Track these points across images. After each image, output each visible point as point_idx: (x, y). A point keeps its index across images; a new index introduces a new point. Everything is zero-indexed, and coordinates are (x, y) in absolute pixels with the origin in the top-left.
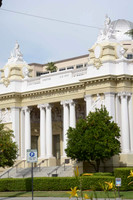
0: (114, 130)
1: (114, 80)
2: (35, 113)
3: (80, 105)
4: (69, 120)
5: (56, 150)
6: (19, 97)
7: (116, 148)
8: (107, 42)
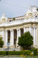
0: (32, 38)
1: (32, 23)
2: (9, 32)
3: (22, 30)
4: (19, 35)
5: (15, 43)
6: (5, 27)
7: (32, 43)
8: (30, 12)
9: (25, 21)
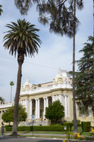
0: (62, 108)
1: (62, 90)
2: (34, 101)
3: (50, 99)
4: (46, 104)
5: (41, 115)
6: (28, 96)
8: (59, 77)
9: (54, 87)
